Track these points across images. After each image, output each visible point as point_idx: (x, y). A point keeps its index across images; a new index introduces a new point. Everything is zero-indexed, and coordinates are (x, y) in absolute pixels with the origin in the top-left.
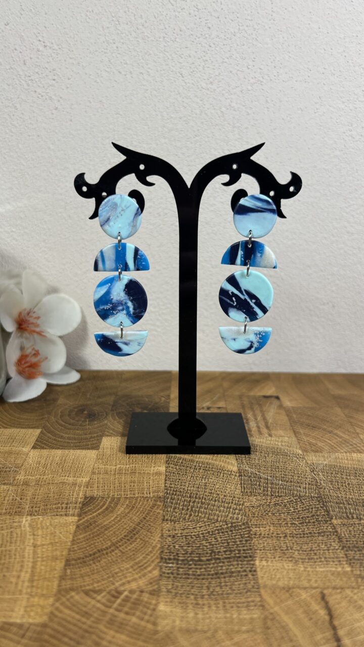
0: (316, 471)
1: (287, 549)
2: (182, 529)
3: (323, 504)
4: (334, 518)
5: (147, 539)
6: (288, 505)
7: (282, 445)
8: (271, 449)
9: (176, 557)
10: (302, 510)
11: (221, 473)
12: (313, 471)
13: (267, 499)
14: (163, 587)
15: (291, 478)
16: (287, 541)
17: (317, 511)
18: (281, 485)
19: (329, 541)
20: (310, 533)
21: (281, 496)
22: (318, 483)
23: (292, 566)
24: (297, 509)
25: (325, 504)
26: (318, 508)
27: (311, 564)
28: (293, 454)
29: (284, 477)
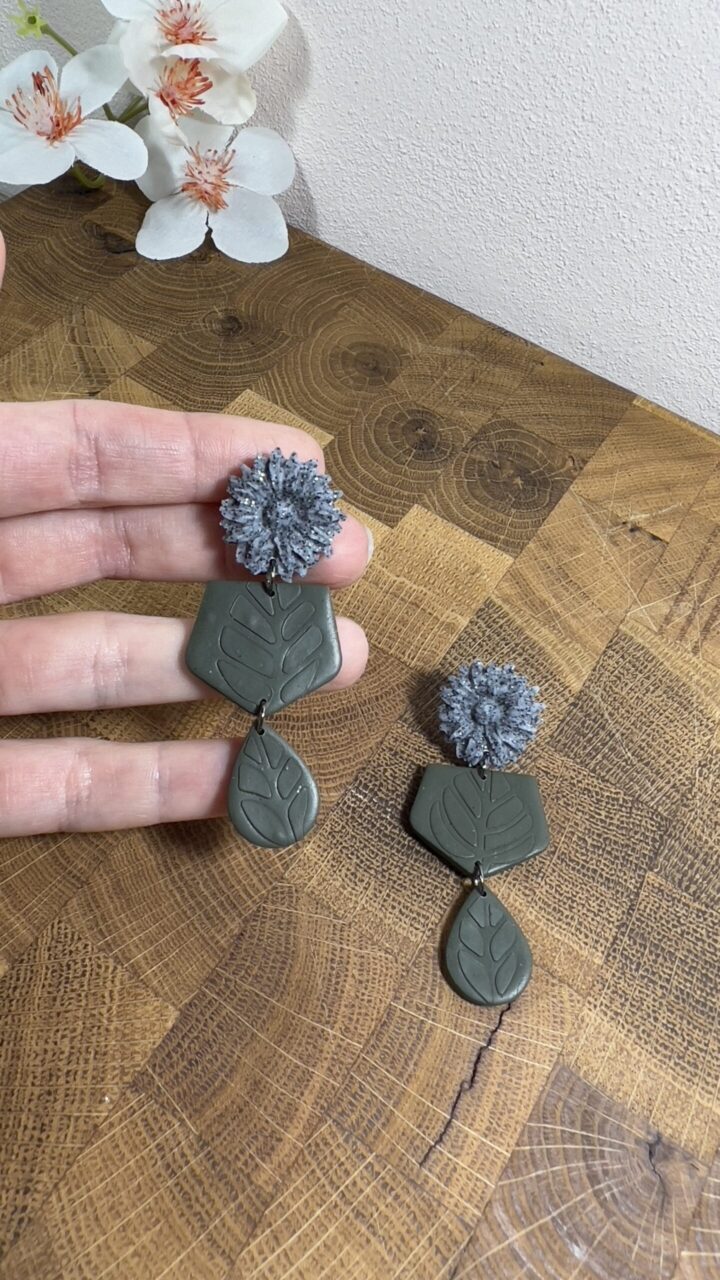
0: (708, 769)
1: (537, 876)
2: (415, 749)
3: (661, 836)
4: (656, 870)
5: (358, 737)
6: (604, 804)
7: (698, 681)
8: (671, 681)
9: (376, 790)
10: (618, 827)
11: (546, 681)
12: (705, 765)
13: (580, 773)
14: (328, 823)
15: (654, 758)
16: (548, 863)
17: (641, 841)
18: (626, 761)
19: (611, 901)
20: (595, 871)
21: (607, 781)
22: (690, 792)
23: (521, 904)
24: (612, 818)
25: (665, 837)
26: (647, 837)
27: (551, 918)
28: (701, 711)
29: (643, 749)
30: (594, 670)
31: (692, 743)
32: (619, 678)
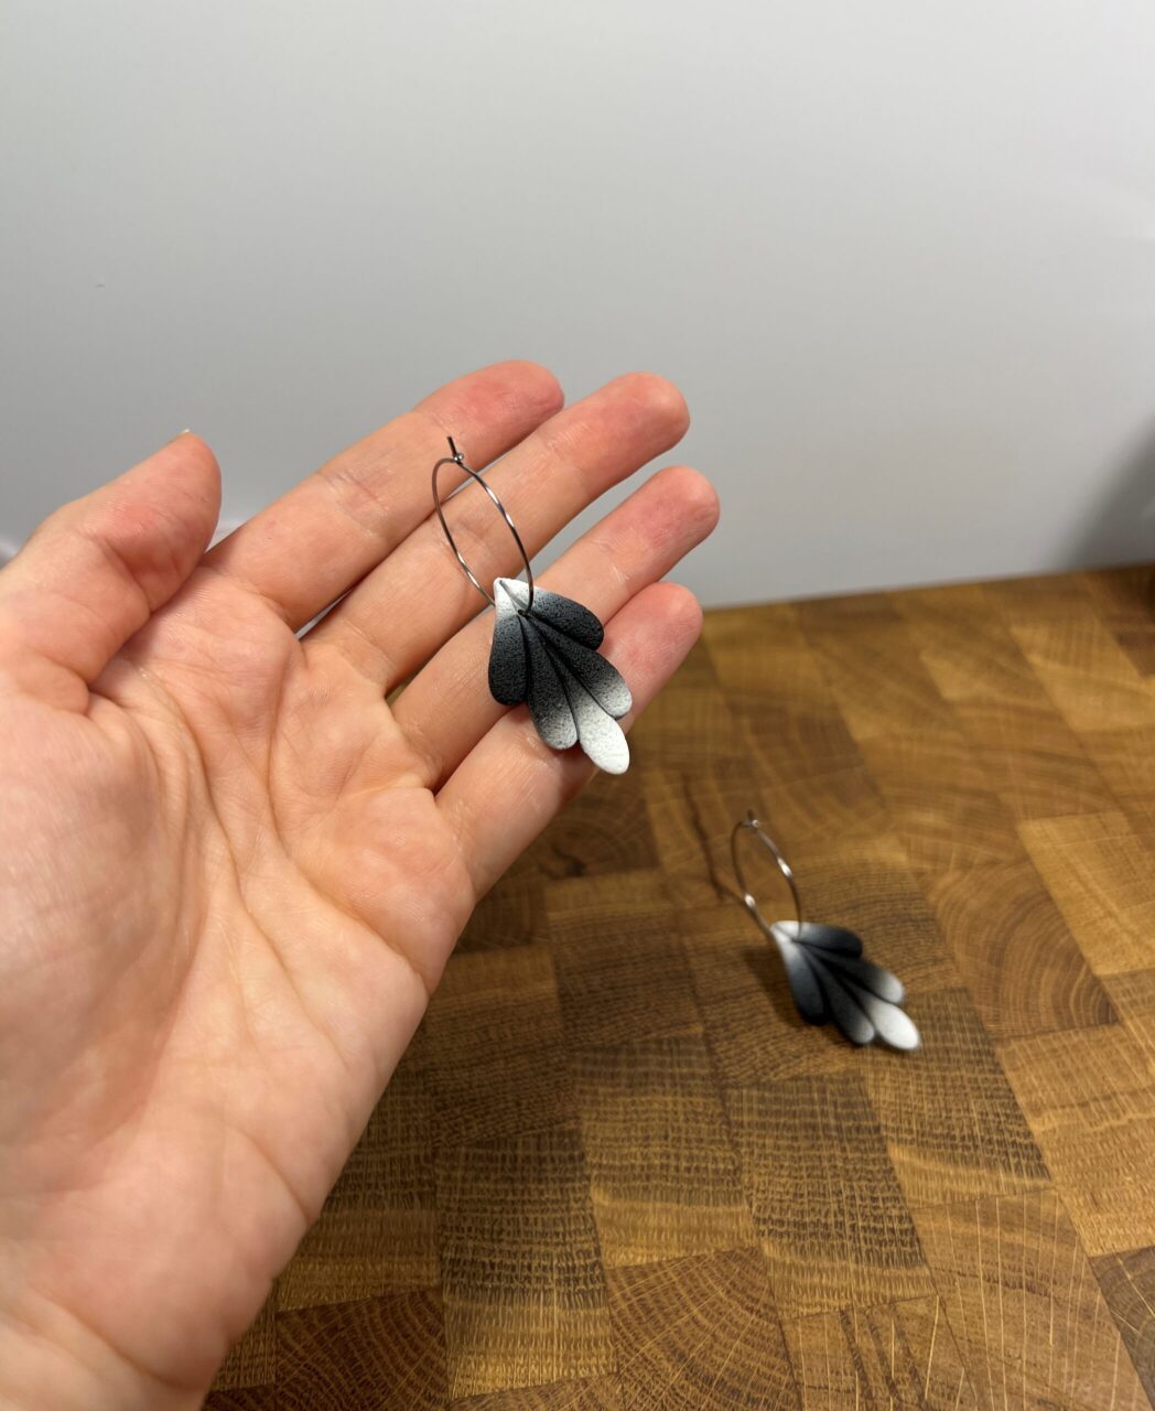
30: (899, 1186)
31: (762, 1188)
32: (874, 1199)
